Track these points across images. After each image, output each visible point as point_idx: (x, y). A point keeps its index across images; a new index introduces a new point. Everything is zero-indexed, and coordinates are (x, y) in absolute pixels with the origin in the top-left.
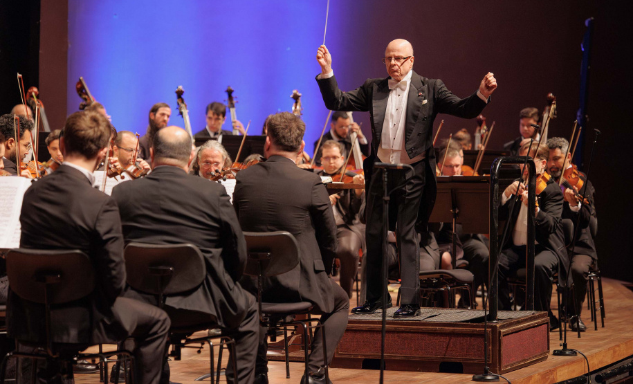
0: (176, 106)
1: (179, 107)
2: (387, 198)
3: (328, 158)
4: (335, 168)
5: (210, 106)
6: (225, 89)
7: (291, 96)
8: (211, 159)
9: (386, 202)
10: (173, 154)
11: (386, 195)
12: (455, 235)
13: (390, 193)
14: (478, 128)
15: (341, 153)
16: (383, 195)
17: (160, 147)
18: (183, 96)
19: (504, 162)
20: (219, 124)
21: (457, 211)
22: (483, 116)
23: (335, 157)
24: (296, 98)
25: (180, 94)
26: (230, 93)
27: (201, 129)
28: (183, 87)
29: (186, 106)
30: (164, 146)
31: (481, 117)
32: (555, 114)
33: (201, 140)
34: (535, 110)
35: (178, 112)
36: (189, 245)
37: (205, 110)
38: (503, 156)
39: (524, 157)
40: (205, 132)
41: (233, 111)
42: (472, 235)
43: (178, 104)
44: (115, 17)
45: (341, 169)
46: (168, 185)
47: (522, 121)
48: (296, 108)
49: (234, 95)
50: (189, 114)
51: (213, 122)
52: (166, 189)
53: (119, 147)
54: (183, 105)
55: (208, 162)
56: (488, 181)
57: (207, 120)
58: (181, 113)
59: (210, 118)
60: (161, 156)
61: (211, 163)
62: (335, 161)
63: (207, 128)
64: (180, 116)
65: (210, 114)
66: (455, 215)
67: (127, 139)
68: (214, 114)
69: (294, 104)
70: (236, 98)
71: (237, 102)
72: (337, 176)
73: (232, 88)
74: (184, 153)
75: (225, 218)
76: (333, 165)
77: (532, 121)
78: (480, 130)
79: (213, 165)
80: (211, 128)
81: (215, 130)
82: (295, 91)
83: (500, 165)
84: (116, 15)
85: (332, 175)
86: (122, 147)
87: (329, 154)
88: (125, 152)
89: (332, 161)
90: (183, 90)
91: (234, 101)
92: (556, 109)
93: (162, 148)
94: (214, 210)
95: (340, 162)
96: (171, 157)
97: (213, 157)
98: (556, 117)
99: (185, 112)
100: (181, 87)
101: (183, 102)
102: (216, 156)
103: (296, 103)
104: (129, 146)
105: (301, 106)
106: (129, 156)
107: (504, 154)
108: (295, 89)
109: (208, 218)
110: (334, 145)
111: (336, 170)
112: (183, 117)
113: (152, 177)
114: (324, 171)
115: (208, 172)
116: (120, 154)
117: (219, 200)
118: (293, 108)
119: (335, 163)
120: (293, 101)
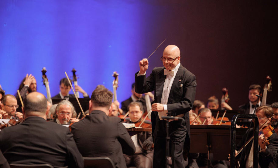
0: (42, 79)
1: (43, 81)
2: (168, 138)
3: (133, 112)
4: (137, 118)
5: (62, 81)
6: (71, 70)
7: (113, 75)
8: (65, 111)
9: (168, 140)
10: (36, 109)
11: (168, 135)
12: (209, 161)
13: (170, 135)
14: (223, 97)
15: (141, 109)
16: (166, 136)
17: (28, 105)
18: (46, 74)
19: (240, 118)
20: (68, 91)
21: (210, 146)
22: (227, 89)
23: (137, 112)
24: (115, 76)
25: (44, 72)
26: (74, 72)
27: (57, 94)
28: (46, 68)
29: (48, 80)
30: (31, 105)
31: (225, 89)
32: (271, 89)
33: (56, 100)
34: (258, 86)
35: (42, 83)
36: (48, 165)
37: (59, 82)
38: (239, 113)
39: (252, 115)
40: (59, 96)
41: (76, 83)
42: (219, 161)
43: (43, 78)
44: (5, 25)
45: (140, 119)
46: (35, 128)
47: (250, 91)
48: (115, 82)
49: (76, 74)
50: (49, 84)
51: (64, 90)
52: (33, 130)
53: (5, 105)
54: (46, 79)
55: (63, 113)
56: (229, 129)
57: (60, 89)
58: (45, 84)
59: (62, 88)
60: (30, 111)
61: (65, 113)
62: (137, 114)
63: (60, 93)
64: (44, 86)
65: (63, 85)
66: (209, 149)
67: (9, 99)
68: (65, 85)
69: (114, 80)
70: (78, 75)
71: (78, 78)
72: (138, 123)
73: (75, 69)
74: (43, 108)
75: (69, 148)
76: (136, 117)
77: (256, 91)
78: (224, 98)
79: (66, 114)
80: (63, 93)
81: (65, 95)
82: (115, 73)
83: (237, 119)
84: (5, 24)
85: (135, 123)
86: (7, 104)
87: (133, 110)
88: (8, 107)
89: (135, 114)
90: (46, 70)
91: (77, 77)
92: (272, 86)
93: (30, 106)
94: (63, 143)
95: (140, 115)
96: (36, 111)
97: (66, 109)
98: (271, 90)
99: (47, 83)
100: (45, 68)
101: (46, 77)
102: (68, 109)
103: (116, 79)
104: (11, 104)
105: (118, 82)
106: (11, 109)
107: (239, 112)
108: (114, 71)
109: (59, 148)
110: (136, 105)
111: (138, 120)
112: (45, 86)
113: (24, 123)
114: (130, 120)
115: (63, 119)
116: (5, 109)
117: (66, 137)
118: (113, 83)
119: (137, 115)
120: (114, 78)
